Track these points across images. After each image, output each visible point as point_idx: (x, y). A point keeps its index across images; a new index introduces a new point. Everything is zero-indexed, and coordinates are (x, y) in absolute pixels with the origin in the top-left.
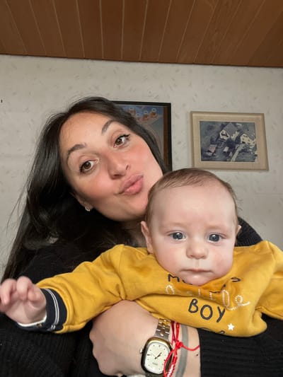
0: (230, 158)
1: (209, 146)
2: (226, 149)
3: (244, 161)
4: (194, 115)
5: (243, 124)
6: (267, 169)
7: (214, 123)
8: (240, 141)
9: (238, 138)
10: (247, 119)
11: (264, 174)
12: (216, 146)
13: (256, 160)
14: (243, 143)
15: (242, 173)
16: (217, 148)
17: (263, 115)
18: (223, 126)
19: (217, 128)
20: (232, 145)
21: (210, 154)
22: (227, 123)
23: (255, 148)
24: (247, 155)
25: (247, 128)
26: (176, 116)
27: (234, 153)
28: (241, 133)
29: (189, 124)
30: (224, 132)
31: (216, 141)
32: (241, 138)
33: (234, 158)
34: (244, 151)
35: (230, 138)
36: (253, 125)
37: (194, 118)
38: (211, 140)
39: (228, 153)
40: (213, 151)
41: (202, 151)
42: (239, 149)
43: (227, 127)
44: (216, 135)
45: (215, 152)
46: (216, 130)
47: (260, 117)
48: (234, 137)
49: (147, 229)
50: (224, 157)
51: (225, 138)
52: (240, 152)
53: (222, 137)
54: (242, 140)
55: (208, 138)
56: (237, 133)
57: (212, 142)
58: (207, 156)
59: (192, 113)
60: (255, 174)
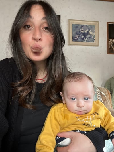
0: (84, 40)
1: (76, 35)
2: (83, 37)
3: (89, 42)
4: (70, 21)
5: (90, 26)
6: (98, 46)
7: (78, 25)
8: (88, 33)
9: (88, 32)
10: (92, 24)
11: (97, 47)
12: (79, 35)
13: (94, 42)
14: (90, 34)
15: (88, 47)
16: (79, 36)
17: (99, 22)
18: (82, 26)
19: (79, 27)
20: (85, 35)
21: (76, 39)
22: (84, 25)
23: (94, 37)
24: (91, 39)
25: (91, 28)
26: (63, 21)
27: (86, 38)
28: (89, 30)
29: (68, 25)
30: (82, 29)
31: (79, 33)
32: (89, 32)
33: (86, 41)
34: (90, 38)
35: (85, 32)
36: (94, 26)
37: (70, 22)
38: (77, 32)
39: (84, 38)
40: (77, 37)
41: (73, 37)
42: (88, 37)
43: (83, 27)
44: (79, 30)
45: (78, 38)
46: (79, 28)
47: (97, 23)
48: (86, 32)
49: (62, 95)
50: (82, 40)
51: (83, 32)
52: (88, 38)
53: (81, 31)
54: (89, 33)
55: (76, 31)
56: (88, 30)
57: (77, 33)
58: (75, 40)
59: (69, 20)
60: (94, 48)
